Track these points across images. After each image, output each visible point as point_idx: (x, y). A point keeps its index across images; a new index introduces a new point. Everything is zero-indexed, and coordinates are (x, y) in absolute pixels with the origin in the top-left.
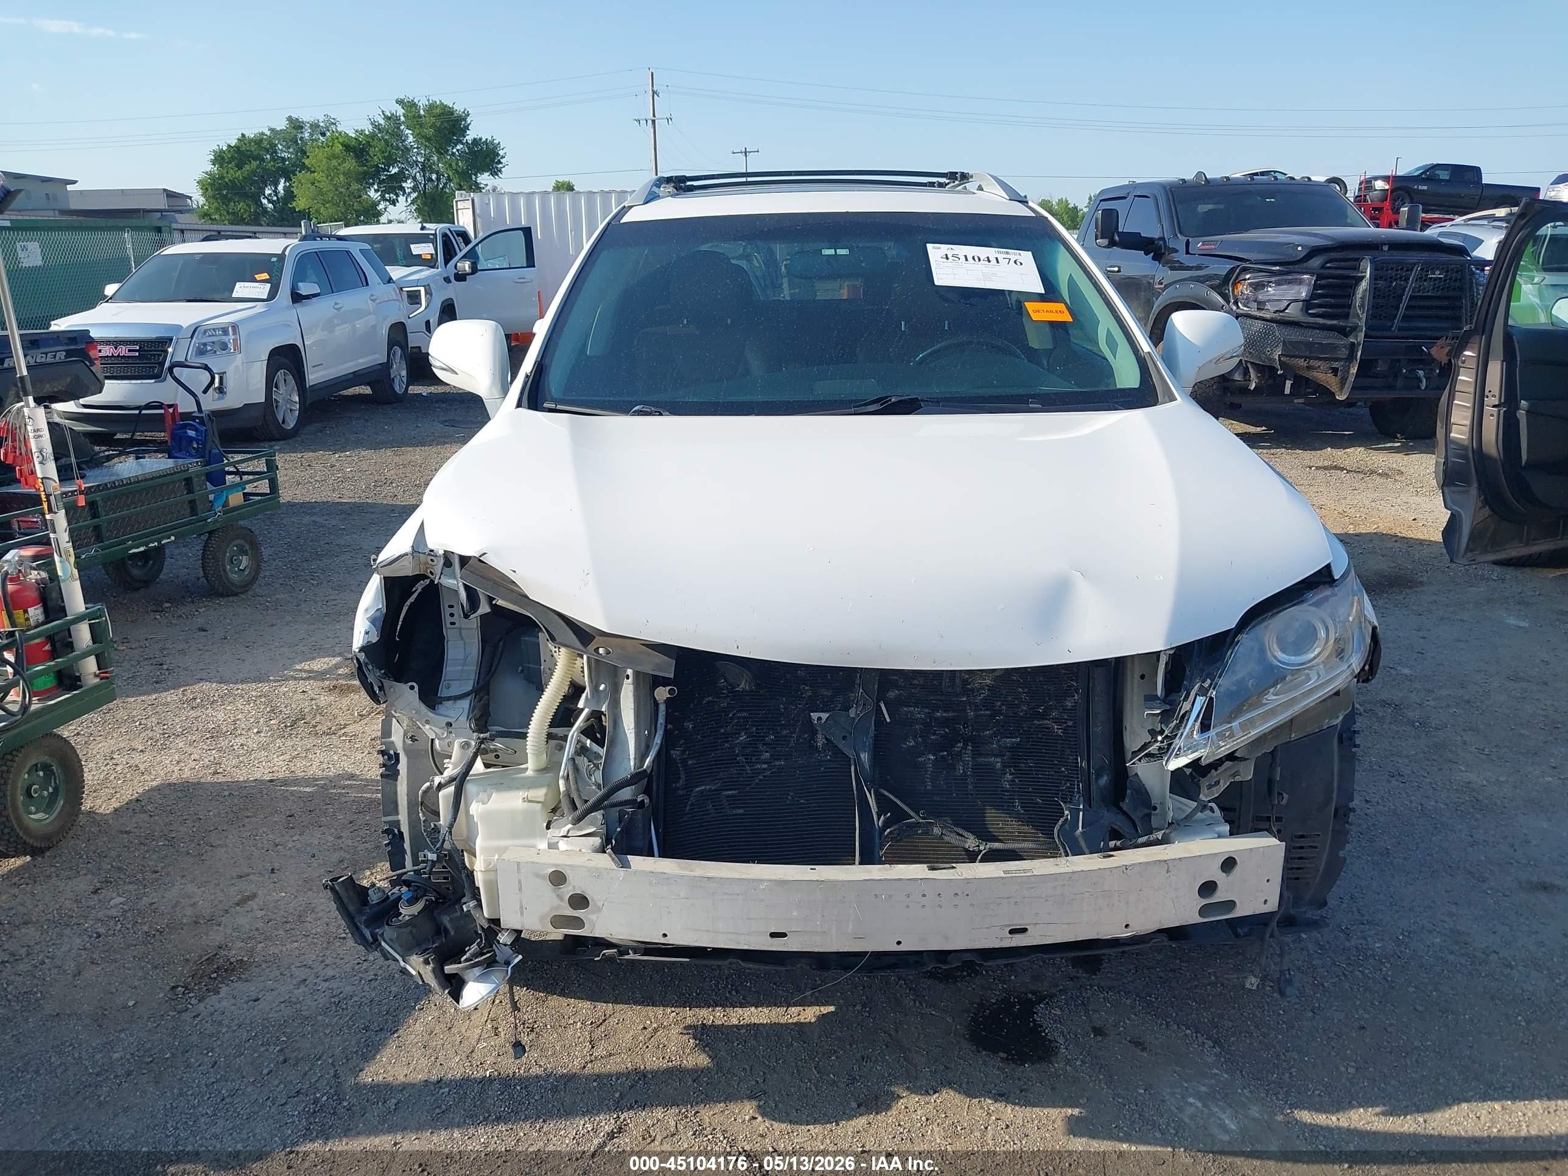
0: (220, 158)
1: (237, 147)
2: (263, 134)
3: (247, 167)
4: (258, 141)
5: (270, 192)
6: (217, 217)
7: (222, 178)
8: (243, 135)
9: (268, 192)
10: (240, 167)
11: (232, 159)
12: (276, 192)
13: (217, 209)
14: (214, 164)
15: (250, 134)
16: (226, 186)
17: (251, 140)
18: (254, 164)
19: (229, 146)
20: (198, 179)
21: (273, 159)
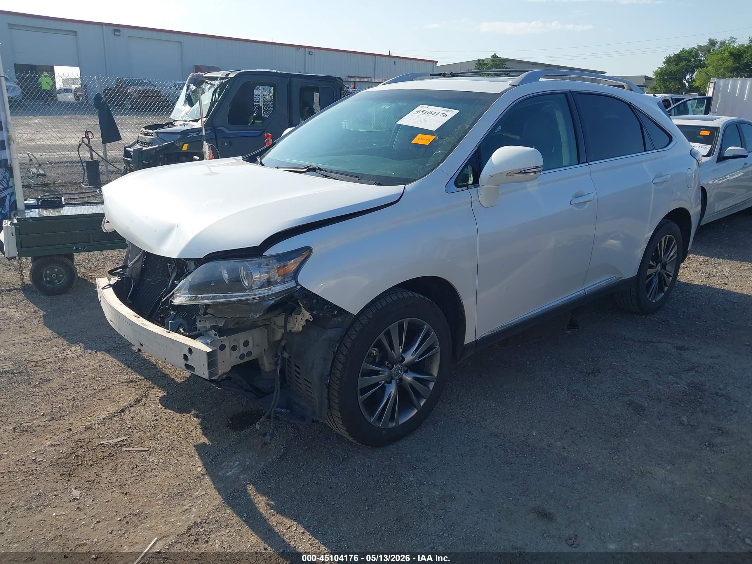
0: (668, 61)
1: (678, 55)
2: (694, 48)
3: (681, 65)
4: (690, 52)
5: (689, 77)
6: (659, 89)
7: (666, 70)
8: (683, 49)
9: (688, 77)
10: (676, 65)
11: (675, 60)
12: (691, 77)
13: (660, 85)
14: (665, 64)
15: (687, 48)
16: (667, 74)
17: (686, 51)
18: (684, 63)
19: (675, 54)
20: (654, 71)
21: (695, 61)
